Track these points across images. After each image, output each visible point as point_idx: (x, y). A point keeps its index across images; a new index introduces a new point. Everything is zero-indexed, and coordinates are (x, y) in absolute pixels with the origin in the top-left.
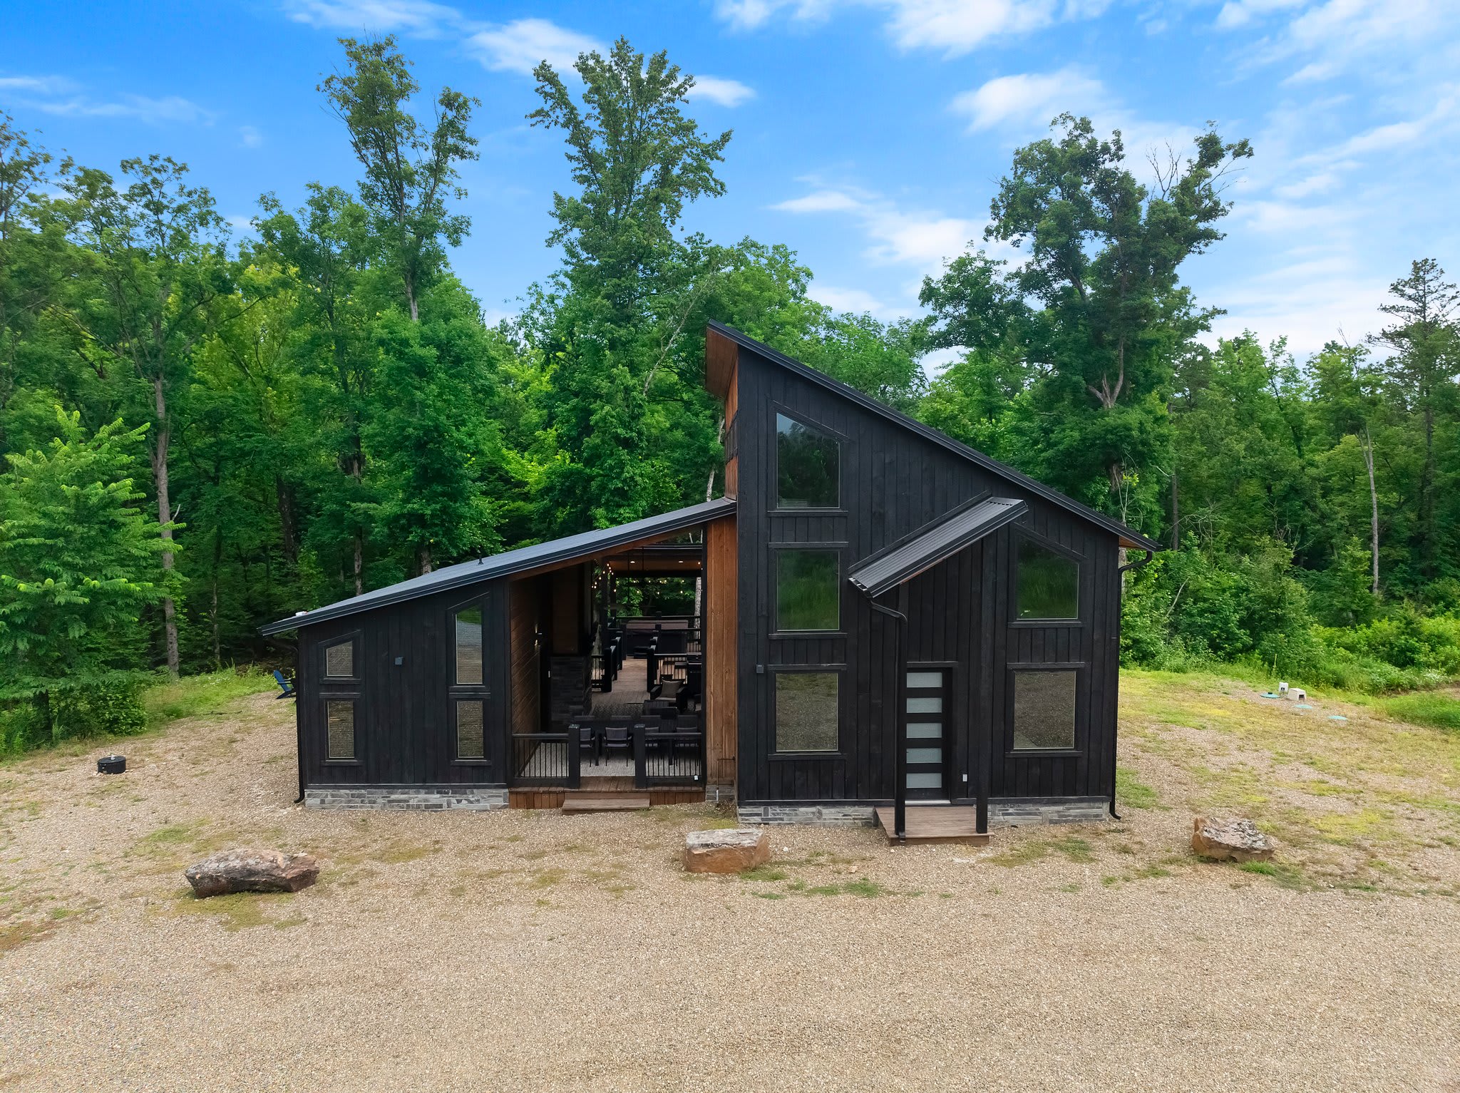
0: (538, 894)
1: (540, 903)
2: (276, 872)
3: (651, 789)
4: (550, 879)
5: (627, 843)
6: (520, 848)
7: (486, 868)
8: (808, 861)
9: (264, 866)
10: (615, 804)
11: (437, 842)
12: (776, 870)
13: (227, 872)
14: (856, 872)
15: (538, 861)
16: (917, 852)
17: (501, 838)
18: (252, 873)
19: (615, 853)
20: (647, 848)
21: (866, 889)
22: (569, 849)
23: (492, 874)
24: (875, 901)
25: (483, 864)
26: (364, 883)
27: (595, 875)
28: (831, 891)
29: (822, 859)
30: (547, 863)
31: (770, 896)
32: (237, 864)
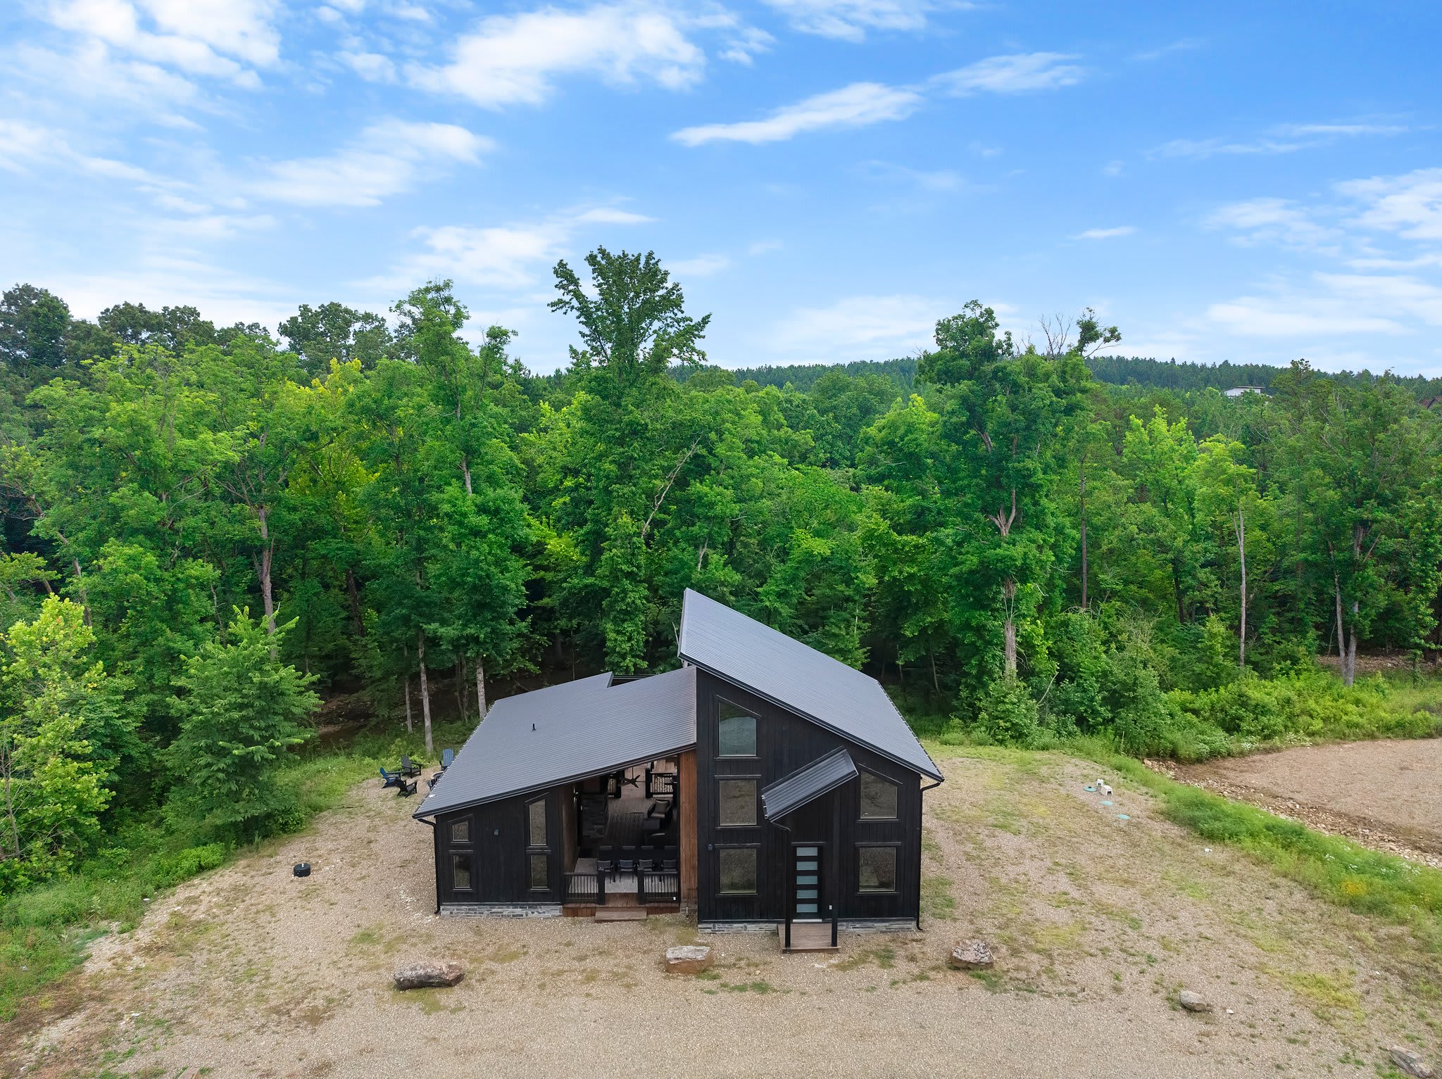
0: (585, 988)
1: (588, 995)
2: (443, 976)
3: (647, 905)
4: (591, 977)
5: (633, 949)
6: (572, 951)
7: (556, 968)
8: (734, 965)
9: (436, 972)
10: (626, 915)
11: (524, 946)
12: (716, 972)
13: (417, 977)
14: (758, 975)
15: (583, 963)
16: (796, 958)
17: (560, 944)
18: (430, 977)
19: (628, 957)
20: (645, 952)
21: (762, 988)
22: (600, 953)
23: (560, 973)
24: (764, 997)
25: (553, 966)
26: (489, 979)
27: (616, 974)
28: (742, 989)
29: (742, 963)
30: (589, 964)
31: (710, 992)
32: (421, 972)
